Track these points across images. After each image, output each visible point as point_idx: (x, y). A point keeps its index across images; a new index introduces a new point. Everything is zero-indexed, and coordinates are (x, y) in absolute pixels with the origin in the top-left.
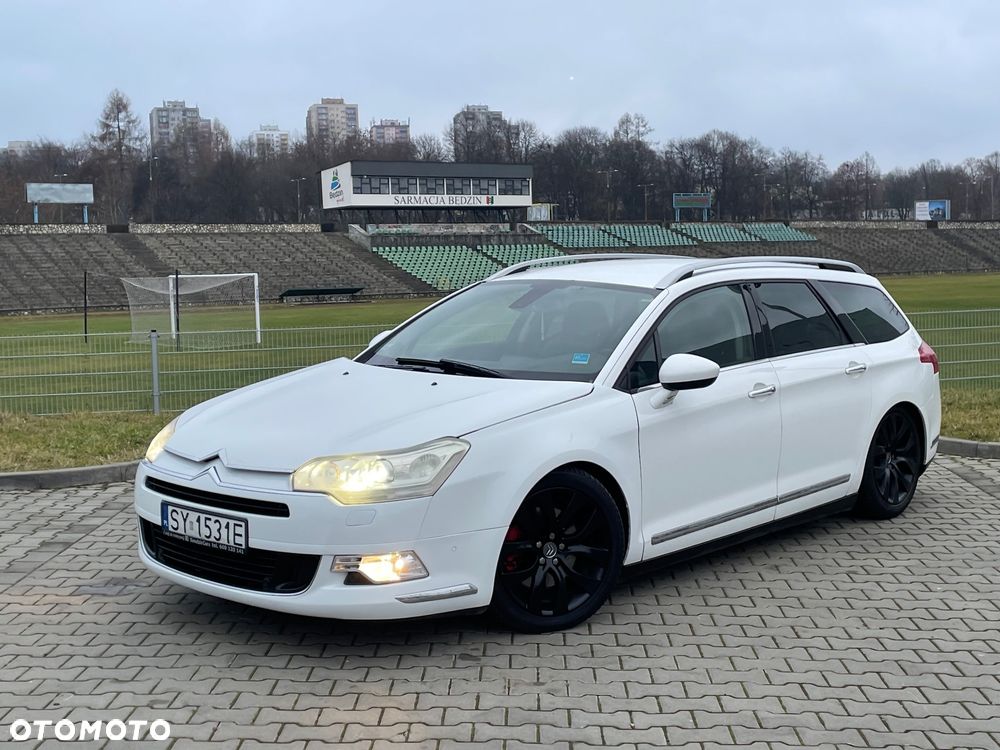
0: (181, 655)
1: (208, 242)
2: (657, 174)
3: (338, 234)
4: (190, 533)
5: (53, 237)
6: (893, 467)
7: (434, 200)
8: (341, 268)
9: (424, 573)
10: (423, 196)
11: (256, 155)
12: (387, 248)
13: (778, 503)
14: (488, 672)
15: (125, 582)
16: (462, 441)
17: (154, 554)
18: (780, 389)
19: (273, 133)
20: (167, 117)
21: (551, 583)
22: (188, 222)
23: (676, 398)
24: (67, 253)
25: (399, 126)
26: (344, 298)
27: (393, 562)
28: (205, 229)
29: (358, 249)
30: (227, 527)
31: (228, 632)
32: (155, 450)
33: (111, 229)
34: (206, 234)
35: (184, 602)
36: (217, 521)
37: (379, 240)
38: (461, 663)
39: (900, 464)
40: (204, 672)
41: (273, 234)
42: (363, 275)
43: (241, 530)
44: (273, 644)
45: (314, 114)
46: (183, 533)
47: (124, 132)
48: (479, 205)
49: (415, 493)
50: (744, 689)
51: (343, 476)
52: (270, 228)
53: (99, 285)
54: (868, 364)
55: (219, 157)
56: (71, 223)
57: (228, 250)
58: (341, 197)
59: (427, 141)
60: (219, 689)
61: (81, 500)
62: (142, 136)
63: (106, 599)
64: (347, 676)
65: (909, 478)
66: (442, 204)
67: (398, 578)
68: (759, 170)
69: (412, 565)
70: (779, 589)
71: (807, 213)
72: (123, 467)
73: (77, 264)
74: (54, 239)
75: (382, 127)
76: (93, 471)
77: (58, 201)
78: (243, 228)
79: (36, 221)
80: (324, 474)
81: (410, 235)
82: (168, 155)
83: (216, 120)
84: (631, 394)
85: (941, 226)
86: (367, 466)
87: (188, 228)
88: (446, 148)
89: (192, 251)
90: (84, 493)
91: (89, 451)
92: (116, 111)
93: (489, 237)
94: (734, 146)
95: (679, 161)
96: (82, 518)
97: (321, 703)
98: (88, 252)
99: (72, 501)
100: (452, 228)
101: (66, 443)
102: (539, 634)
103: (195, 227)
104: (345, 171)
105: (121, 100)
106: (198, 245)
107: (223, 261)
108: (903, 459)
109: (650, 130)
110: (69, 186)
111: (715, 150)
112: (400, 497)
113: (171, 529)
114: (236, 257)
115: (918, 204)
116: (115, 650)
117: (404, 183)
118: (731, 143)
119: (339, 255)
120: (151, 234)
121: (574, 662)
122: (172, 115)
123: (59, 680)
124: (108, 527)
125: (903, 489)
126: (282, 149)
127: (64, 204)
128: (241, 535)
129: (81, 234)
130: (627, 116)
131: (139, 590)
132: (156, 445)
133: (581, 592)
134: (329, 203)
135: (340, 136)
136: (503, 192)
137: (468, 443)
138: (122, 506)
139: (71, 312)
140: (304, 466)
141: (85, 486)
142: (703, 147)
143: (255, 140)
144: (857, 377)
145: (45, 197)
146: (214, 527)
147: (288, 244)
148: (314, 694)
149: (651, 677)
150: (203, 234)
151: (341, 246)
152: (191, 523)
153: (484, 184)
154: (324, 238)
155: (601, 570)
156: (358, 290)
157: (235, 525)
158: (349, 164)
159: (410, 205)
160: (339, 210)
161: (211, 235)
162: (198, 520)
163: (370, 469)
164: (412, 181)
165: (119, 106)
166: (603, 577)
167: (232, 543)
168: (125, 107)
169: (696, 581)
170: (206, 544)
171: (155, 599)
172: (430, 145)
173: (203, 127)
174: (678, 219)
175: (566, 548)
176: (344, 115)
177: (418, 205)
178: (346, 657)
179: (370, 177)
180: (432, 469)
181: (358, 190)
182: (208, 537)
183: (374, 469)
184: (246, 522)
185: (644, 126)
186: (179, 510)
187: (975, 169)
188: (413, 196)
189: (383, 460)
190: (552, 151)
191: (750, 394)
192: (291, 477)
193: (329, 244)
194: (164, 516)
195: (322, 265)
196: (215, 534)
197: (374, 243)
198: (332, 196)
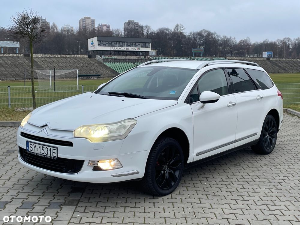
1: (54, 60)
2: (186, 42)
3: (93, 58)
4: (37, 152)
5: (7, 57)
7: (122, 49)
8: (94, 68)
9: (121, 167)
10: (119, 47)
12: (108, 63)
16: (134, 120)
17: (24, 159)
18: (237, 104)
19: (69, 27)
22: (48, 54)
24: (12, 62)
25: (107, 26)
26: (96, 78)
27: (110, 162)
28: (53, 56)
29: (99, 63)
30: (50, 150)
32: (24, 123)
33: (25, 55)
34: (53, 58)
36: (46, 148)
37: (105, 60)
41: (74, 58)
42: (101, 71)
43: (55, 151)
45: (81, 21)
46: (34, 152)
48: (135, 50)
49: (118, 138)
51: (92, 132)
52: (72, 56)
53: (22, 72)
54: (263, 96)
56: (13, 53)
57: (60, 63)
58: (94, 47)
59: (117, 31)
66: (124, 50)
67: (112, 168)
68: (217, 42)
69: (117, 164)
71: (230, 55)
73: (15, 66)
74: (8, 58)
75: (102, 26)
77: (9, 47)
78: (64, 56)
79: (2, 52)
80: (85, 131)
81: (115, 59)
84: (190, 104)
85: (271, 59)
86: (101, 129)
87: (48, 56)
89: (49, 62)
93: (138, 60)
94: (209, 34)
95: (193, 38)
98: (18, 62)
100: (127, 57)
103: (50, 55)
104: (95, 39)
106: (51, 61)
107: (59, 66)
109: (184, 29)
111: (204, 35)
112: (113, 139)
113: (30, 151)
115: (263, 53)
117: (113, 43)
119: (93, 64)
120: (37, 57)
128: (55, 153)
129: (16, 57)
130: (178, 24)
132: (24, 121)
134: (90, 49)
136: (142, 47)
137: (136, 121)
139: (14, 80)
140: (78, 128)
142: (200, 34)
145: (5, 45)
146: (45, 150)
147: (78, 61)
151: (94, 62)
152: (37, 148)
153: (137, 44)
154: (89, 59)
156: (100, 75)
157: (53, 149)
158: (97, 37)
159: (115, 50)
160: (93, 51)
161: (55, 58)
162: (40, 148)
163: (102, 130)
164: (115, 43)
167: (52, 156)
170: (43, 156)
174: (194, 56)
176: (90, 22)
177: (117, 50)
179: (103, 41)
180: (124, 130)
181: (99, 45)
182: (43, 154)
183: (103, 130)
184: (57, 148)
185: (183, 28)
186: (33, 144)
187: (280, 43)
188: (115, 47)
189: (107, 126)
190: (155, 35)
191: (228, 105)
192: (74, 132)
193: (90, 61)
194: (27, 146)
195: (89, 68)
196: (46, 152)
197: (104, 61)
198: (91, 47)
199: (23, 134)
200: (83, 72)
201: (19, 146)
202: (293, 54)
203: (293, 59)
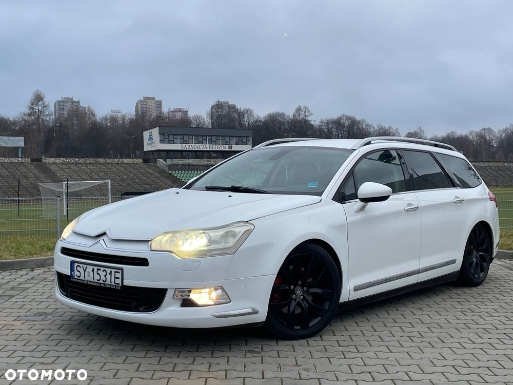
0: (81, 351)
1: (83, 167)
2: (315, 136)
3: (151, 164)
4: (87, 278)
6: (477, 257)
7: (201, 147)
8: (153, 181)
9: (228, 301)
10: (196, 145)
11: (109, 125)
12: (177, 171)
13: (420, 273)
14: (266, 359)
15: (46, 314)
16: (250, 224)
17: (64, 292)
18: (421, 207)
19: (118, 114)
20: (64, 105)
21: (298, 311)
22: (74, 157)
23: (367, 207)
24: (9, 172)
25: (183, 111)
27: (210, 293)
28: (82, 161)
29: (162, 172)
30: (111, 273)
31: (109, 339)
32: (67, 232)
33: (33, 160)
35: (81, 324)
36: (104, 270)
37: (173, 167)
38: (248, 355)
39: (481, 256)
40: (97, 359)
41: (118, 163)
42: (164, 185)
43: (119, 275)
44: (136, 345)
45: (139, 105)
46: (83, 279)
47: (41, 112)
48: (225, 150)
49: (223, 252)
50: (420, 369)
51: (180, 243)
52: (116, 161)
54: (465, 198)
55: (90, 125)
56: (12, 157)
57: (94, 172)
58: (153, 145)
59: (197, 118)
60: (105, 368)
61: (19, 276)
62: (50, 115)
63: (34, 323)
64: (183, 361)
65: (485, 264)
66: (206, 149)
67: (212, 303)
68: (366, 135)
69: (221, 295)
70: (425, 319)
72: (43, 259)
73: (14, 178)
74: (3, 165)
75: (174, 111)
76: (26, 261)
77: (5, 145)
78: (102, 160)
80: (169, 241)
81: (189, 165)
82: (64, 124)
83: (89, 107)
84: (342, 204)
86: (194, 237)
87: (73, 160)
88: (207, 121)
89: (75, 172)
90: (20, 272)
91: (23, 253)
92: (37, 101)
94: (353, 123)
95: (326, 130)
96: (20, 284)
97: (169, 375)
98: (21, 172)
99: (14, 276)
100: (210, 161)
101: (10, 249)
102: (292, 340)
103: (77, 160)
104: (155, 132)
105: (40, 95)
106: (79, 169)
107: (91, 177)
108: (482, 253)
109: (311, 114)
110: (11, 138)
111: (344, 124)
112: (214, 254)
113: (76, 277)
114: (98, 175)
116: (41, 348)
117: (186, 138)
118: (352, 121)
119: (152, 174)
120: (54, 163)
121: (316, 354)
122: (66, 104)
123: (7, 363)
124: (35, 288)
125: (482, 270)
126: (123, 122)
127: (8, 147)
128: (119, 278)
129: (17, 163)
130: (300, 107)
131: (55, 318)
133: (316, 317)
134: (147, 148)
135: (153, 115)
136: (237, 143)
137: (253, 225)
138: (42, 279)
140: (158, 236)
141: (21, 269)
142: (338, 123)
143: (108, 117)
144: (459, 205)
146: (102, 274)
147: (125, 169)
148: (163, 371)
149: (364, 362)
150: (81, 163)
151: (153, 170)
152: (89, 272)
153: (227, 139)
154: (144, 166)
155: (328, 303)
157: (116, 272)
158: (158, 128)
159: (189, 149)
160: (152, 151)
161: (85, 164)
162: (93, 271)
163: (196, 238)
164: (190, 137)
165: (38, 98)
166: (329, 308)
167: (113, 283)
168: (42, 99)
169: (377, 315)
170: (97, 285)
171: (64, 323)
172: (199, 120)
173: (82, 110)
175: (307, 290)
176: (155, 105)
177: (193, 149)
178: (180, 351)
179: (168, 135)
180: (233, 239)
181: (162, 141)
182: (99, 280)
183: (199, 238)
184: (122, 270)
185: (308, 112)
186: (81, 265)
187: (474, 136)
188: (190, 145)
189: (204, 233)
190: (262, 124)
191: (406, 209)
192: (150, 243)
193: (146, 169)
194: (72, 269)
195: (143, 180)
196: (103, 278)
197: (170, 169)
198: (149, 144)
199: (65, 251)
200: (133, 187)
201: (57, 272)
202: (497, 156)
203: (496, 164)
